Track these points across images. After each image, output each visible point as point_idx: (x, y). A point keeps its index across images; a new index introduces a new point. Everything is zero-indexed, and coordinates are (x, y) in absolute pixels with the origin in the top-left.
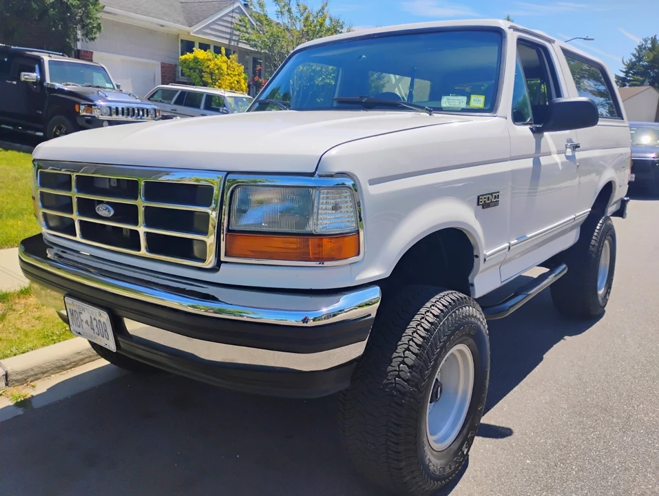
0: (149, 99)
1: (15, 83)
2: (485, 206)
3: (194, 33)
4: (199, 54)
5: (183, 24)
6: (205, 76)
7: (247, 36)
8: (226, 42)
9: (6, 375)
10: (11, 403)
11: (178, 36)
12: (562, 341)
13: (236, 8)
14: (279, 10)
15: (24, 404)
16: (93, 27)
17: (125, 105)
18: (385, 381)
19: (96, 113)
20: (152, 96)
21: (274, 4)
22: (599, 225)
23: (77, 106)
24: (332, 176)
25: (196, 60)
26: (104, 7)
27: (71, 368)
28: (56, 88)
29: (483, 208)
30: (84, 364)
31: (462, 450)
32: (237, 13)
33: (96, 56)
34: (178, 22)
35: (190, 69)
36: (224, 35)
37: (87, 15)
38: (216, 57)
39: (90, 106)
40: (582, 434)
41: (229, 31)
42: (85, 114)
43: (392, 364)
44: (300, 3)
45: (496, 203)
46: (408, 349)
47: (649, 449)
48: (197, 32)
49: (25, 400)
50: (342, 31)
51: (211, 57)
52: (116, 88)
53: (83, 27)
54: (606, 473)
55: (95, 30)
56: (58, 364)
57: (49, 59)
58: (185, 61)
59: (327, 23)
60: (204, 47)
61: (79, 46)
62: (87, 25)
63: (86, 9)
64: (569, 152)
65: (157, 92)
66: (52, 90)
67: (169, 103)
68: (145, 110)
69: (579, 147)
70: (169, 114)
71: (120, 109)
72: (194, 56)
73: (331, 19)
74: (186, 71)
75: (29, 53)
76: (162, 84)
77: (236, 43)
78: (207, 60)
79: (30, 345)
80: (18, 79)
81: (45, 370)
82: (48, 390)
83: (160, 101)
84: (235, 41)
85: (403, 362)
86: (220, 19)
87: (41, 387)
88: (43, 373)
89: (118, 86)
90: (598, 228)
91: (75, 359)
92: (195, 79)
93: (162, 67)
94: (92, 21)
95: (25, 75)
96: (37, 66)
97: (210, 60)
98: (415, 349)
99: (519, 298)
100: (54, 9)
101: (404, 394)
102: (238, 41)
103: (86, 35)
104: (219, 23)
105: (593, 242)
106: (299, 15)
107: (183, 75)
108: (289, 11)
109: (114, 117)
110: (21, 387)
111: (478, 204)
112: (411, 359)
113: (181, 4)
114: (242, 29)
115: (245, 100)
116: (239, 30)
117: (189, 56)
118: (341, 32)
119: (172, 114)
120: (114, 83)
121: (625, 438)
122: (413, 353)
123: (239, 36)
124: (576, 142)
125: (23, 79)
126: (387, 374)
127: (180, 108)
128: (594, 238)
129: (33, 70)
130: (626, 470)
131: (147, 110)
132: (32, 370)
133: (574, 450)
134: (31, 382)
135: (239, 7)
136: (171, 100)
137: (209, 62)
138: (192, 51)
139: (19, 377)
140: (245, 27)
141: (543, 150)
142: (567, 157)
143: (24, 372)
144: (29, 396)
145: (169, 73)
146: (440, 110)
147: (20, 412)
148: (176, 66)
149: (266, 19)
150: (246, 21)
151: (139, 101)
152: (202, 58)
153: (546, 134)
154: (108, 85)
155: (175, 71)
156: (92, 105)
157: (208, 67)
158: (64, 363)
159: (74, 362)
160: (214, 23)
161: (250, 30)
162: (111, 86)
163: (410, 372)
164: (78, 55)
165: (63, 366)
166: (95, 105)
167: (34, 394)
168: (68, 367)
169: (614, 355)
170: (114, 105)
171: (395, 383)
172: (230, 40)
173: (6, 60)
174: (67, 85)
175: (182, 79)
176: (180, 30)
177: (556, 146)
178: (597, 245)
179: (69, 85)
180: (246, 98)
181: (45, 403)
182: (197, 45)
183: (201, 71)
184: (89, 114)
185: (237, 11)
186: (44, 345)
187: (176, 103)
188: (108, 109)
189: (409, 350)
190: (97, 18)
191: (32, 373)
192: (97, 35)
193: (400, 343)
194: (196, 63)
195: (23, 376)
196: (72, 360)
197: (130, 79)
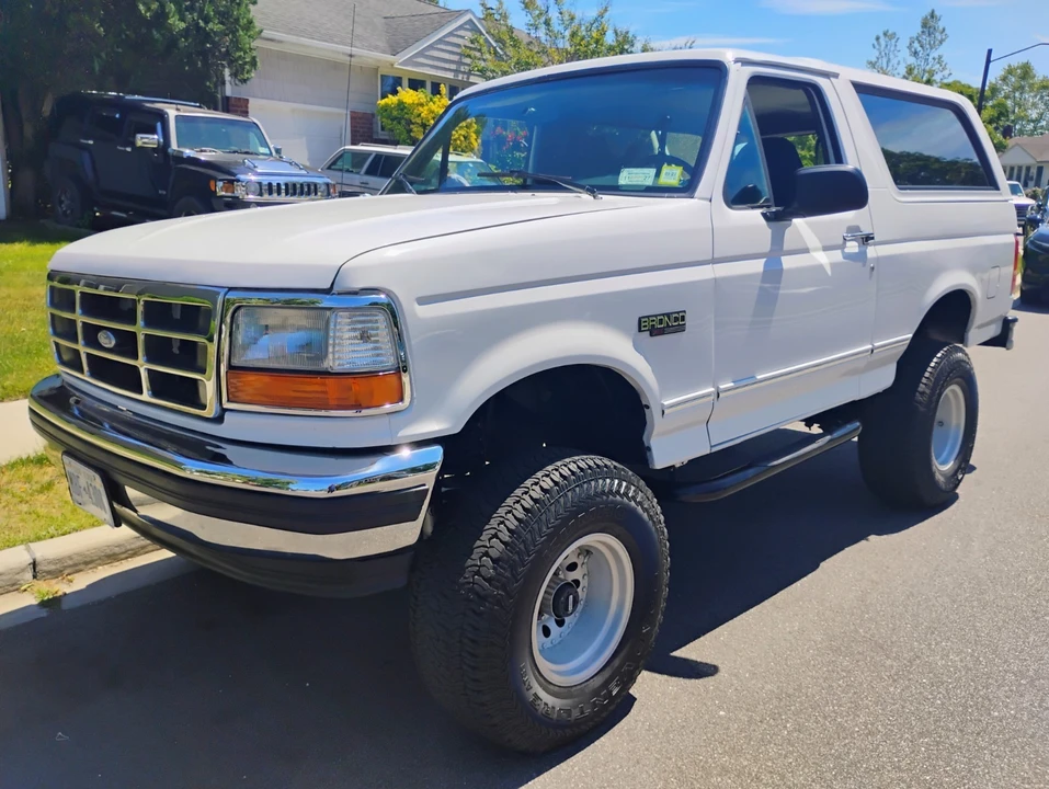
0: (329, 168)
1: (129, 149)
2: (654, 332)
3: (400, 64)
4: (407, 96)
5: (384, 52)
6: (415, 129)
7: (483, 64)
8: (450, 75)
9: (34, 564)
10: (35, 602)
11: (377, 70)
12: (863, 542)
13: (465, 23)
14: (532, 22)
15: (51, 604)
16: (246, 63)
17: (282, 180)
18: (462, 580)
19: (239, 192)
20: (334, 163)
21: (524, 13)
22: (935, 360)
23: (212, 183)
24: (355, 293)
25: (401, 106)
26: (261, 31)
27: (127, 558)
28: (185, 156)
29: (651, 335)
30: (147, 553)
31: (608, 689)
32: (467, 30)
33: (253, 104)
34: (376, 48)
35: (393, 120)
36: (447, 66)
37: (236, 44)
38: (431, 100)
39: (231, 182)
40: (825, 679)
41: (456, 58)
42: (223, 193)
43: (473, 557)
44: (564, 9)
45: (681, 328)
46: (495, 536)
47: (922, 707)
48: (405, 63)
49: (54, 598)
50: (633, 49)
51: (423, 100)
52: (274, 153)
53: (231, 63)
54: (836, 736)
55: (247, 67)
56: (108, 552)
57: (176, 113)
58: (386, 108)
59: (610, 39)
60: (416, 84)
61: (229, 90)
62: (236, 60)
63: (234, 37)
64: (853, 247)
65: (341, 156)
66: (179, 159)
67: (358, 173)
68: (312, 187)
69: (873, 238)
70: (358, 190)
71: (275, 184)
72: (399, 100)
73: (616, 32)
74: (387, 122)
75: (148, 105)
76: (353, 144)
77: (465, 76)
78: (418, 105)
79: (74, 525)
80: (133, 144)
81: (88, 559)
82: (88, 586)
83: (348, 171)
84: (464, 73)
85: (486, 554)
86: (440, 41)
87: (81, 582)
88: (86, 563)
89: (278, 151)
90: (932, 364)
91: (133, 546)
92: (400, 134)
93: (352, 118)
94: (242, 53)
95: (142, 138)
96: (159, 125)
97: (422, 105)
98: (505, 536)
99: (751, 472)
100: (186, 40)
101: (482, 598)
102: (469, 73)
103: (234, 75)
104: (439, 46)
105: (922, 387)
106: (561, 28)
107: (383, 129)
108: (547, 23)
109: (266, 197)
110: (54, 581)
111: (640, 330)
112: (497, 548)
113: (384, 20)
114: (473, 53)
115: (471, 165)
116: (469, 56)
117: (391, 100)
118: (631, 52)
119: (362, 190)
120: (271, 146)
121: (892, 689)
122: (501, 541)
123: (469, 65)
124: (866, 230)
125: (139, 143)
126: (464, 569)
127: (373, 180)
128: (924, 380)
129: (153, 131)
130: (869, 734)
131: (315, 185)
132: (70, 558)
133: (800, 702)
134: (69, 574)
135: (471, 20)
136: (362, 167)
137: (421, 109)
138: (395, 92)
139: (52, 567)
140: (480, 50)
141: (788, 245)
142: (847, 256)
143: (60, 560)
144: (60, 593)
145: (363, 127)
146: (615, 189)
147: (44, 613)
148: (373, 115)
149: (511, 38)
150: (481, 41)
151: (304, 172)
152: (411, 102)
153: (796, 221)
154: (262, 150)
155: (371, 124)
156: (234, 181)
157: (419, 115)
158: (117, 550)
159: (132, 550)
160: (431, 47)
161: (487, 56)
162: (266, 151)
163: (494, 568)
164: (228, 105)
165: (115, 554)
166: (238, 181)
167: (68, 590)
168: (123, 556)
169: (938, 566)
170: (265, 180)
171: (474, 583)
172: (457, 72)
173: (117, 116)
174: (202, 151)
175: (382, 135)
176: (379, 61)
177: (819, 238)
178: (928, 391)
179: (205, 151)
180: (473, 163)
181: (78, 604)
182: (405, 82)
183: (410, 122)
184: (229, 194)
185: (467, 27)
186: (93, 525)
187: (368, 172)
188: (258, 186)
189: (498, 538)
190: (251, 49)
191: (71, 563)
192: (253, 75)
193: (487, 527)
194: (402, 110)
195: (58, 566)
196: (129, 547)
197: (304, 139)
